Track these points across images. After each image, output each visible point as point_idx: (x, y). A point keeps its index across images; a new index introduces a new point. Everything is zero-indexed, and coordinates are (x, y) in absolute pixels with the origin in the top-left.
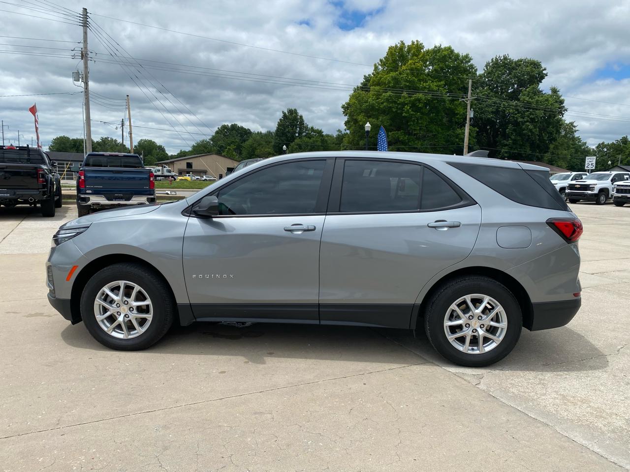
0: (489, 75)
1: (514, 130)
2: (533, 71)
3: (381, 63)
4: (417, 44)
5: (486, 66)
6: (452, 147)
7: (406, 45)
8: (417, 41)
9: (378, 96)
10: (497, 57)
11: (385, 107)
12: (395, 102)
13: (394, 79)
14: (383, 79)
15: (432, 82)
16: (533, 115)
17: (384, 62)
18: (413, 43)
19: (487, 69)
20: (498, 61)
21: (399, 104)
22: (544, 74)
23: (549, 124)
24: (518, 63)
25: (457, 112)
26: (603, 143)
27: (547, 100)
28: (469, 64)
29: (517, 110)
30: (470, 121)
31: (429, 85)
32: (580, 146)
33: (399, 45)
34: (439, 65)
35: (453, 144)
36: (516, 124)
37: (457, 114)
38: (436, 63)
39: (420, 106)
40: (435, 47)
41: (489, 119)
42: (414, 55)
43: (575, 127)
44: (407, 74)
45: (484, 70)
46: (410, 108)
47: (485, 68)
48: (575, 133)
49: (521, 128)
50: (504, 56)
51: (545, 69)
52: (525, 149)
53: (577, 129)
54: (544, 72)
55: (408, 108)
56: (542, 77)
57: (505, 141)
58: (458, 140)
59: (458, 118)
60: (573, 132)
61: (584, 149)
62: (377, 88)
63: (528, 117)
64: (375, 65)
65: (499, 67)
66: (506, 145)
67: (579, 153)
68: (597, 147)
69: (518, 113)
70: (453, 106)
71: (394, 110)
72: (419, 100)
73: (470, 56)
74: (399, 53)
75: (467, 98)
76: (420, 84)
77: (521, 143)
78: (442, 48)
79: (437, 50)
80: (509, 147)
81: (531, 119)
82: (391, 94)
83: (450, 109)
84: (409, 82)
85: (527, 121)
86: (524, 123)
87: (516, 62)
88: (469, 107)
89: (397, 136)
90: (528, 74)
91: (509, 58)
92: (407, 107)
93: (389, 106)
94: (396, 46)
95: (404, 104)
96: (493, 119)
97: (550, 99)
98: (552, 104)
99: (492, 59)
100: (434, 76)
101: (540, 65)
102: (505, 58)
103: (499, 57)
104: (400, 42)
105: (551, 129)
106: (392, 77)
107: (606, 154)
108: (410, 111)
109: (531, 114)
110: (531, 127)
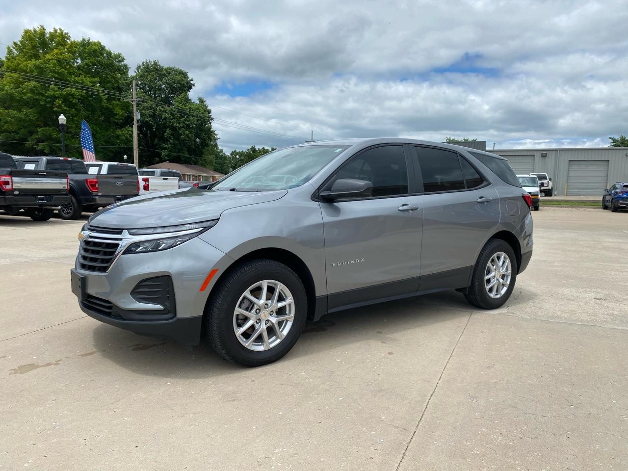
0: (142, 78)
1: (172, 135)
2: (182, 80)
3: (16, 46)
4: (62, 33)
5: (138, 69)
6: (113, 148)
7: (47, 31)
8: (60, 29)
9: (17, 84)
10: (148, 62)
11: (29, 98)
12: (43, 95)
13: (37, 67)
14: (21, 65)
15: (85, 77)
16: (188, 121)
17: (20, 47)
18: (56, 31)
19: (138, 72)
20: (149, 65)
21: (47, 97)
22: (192, 84)
23: (202, 130)
24: (169, 71)
25: (115, 112)
26: (235, 151)
27: (198, 109)
28: (123, 63)
29: (173, 115)
30: (138, 122)
31: (82, 80)
32: (219, 152)
33: (37, 29)
34: (90, 59)
35: (113, 144)
36: (173, 128)
37: (116, 115)
38: (86, 57)
39: (74, 101)
40: (84, 40)
41: (147, 121)
42: (58, 44)
43: (216, 135)
44: (54, 64)
45: (135, 72)
46: (62, 103)
47: (136, 70)
48: (217, 141)
49: (178, 133)
50: (154, 62)
51: (192, 80)
52: (183, 153)
53: (218, 137)
54: (191, 82)
55: (61, 102)
56: (190, 86)
57: (164, 144)
58: (119, 141)
59: (117, 119)
60: (215, 140)
61: (222, 155)
62: (15, 75)
63: (184, 123)
64: (9, 48)
65: (151, 71)
66: (166, 149)
67: (219, 159)
68: (231, 154)
69: (174, 118)
70: (111, 106)
71: (42, 103)
72: (73, 95)
73: (122, 55)
74: (40, 39)
75: (132, 98)
76: (72, 77)
77: (180, 147)
78: (91, 42)
79: (85, 44)
80: (169, 151)
81: (186, 124)
82: (36, 84)
83: (107, 108)
84: (57, 73)
85: (183, 127)
86: (180, 128)
87: (166, 70)
88: (135, 108)
89: (48, 133)
90: (179, 82)
91: (159, 64)
92: (58, 102)
93: (35, 97)
94: (35, 30)
95: (54, 98)
96: (151, 122)
97: (200, 108)
98: (202, 113)
99: (143, 63)
100: (85, 70)
101: (187, 75)
102: (155, 64)
103: (150, 61)
104: (40, 27)
105: (203, 135)
106: (35, 65)
107: (239, 161)
108: (63, 105)
109: (186, 120)
110: (187, 132)
